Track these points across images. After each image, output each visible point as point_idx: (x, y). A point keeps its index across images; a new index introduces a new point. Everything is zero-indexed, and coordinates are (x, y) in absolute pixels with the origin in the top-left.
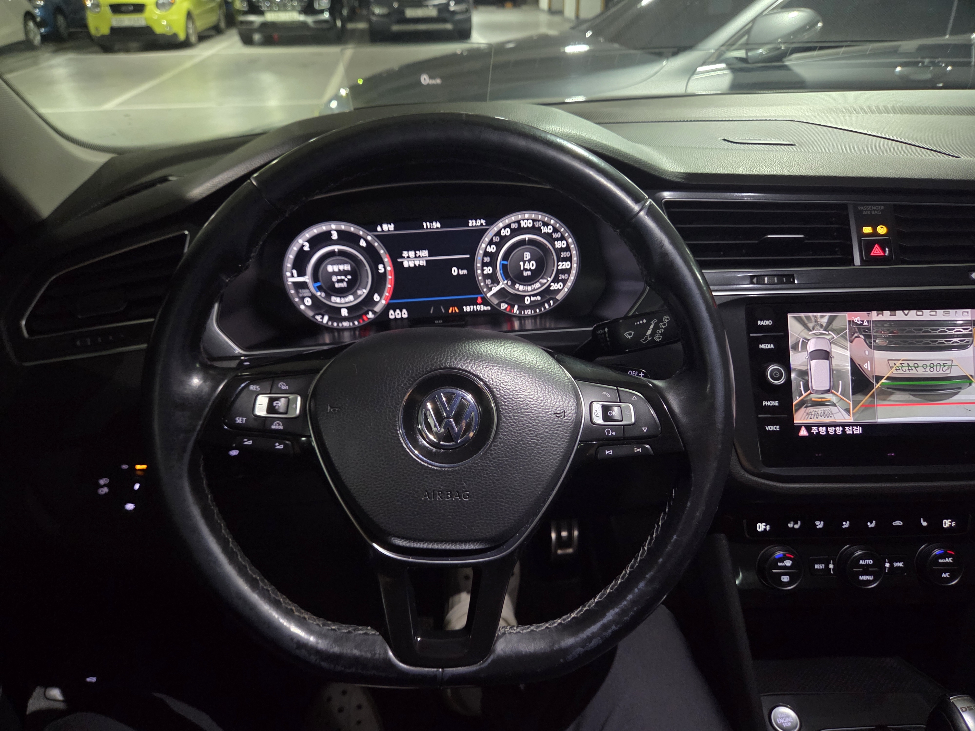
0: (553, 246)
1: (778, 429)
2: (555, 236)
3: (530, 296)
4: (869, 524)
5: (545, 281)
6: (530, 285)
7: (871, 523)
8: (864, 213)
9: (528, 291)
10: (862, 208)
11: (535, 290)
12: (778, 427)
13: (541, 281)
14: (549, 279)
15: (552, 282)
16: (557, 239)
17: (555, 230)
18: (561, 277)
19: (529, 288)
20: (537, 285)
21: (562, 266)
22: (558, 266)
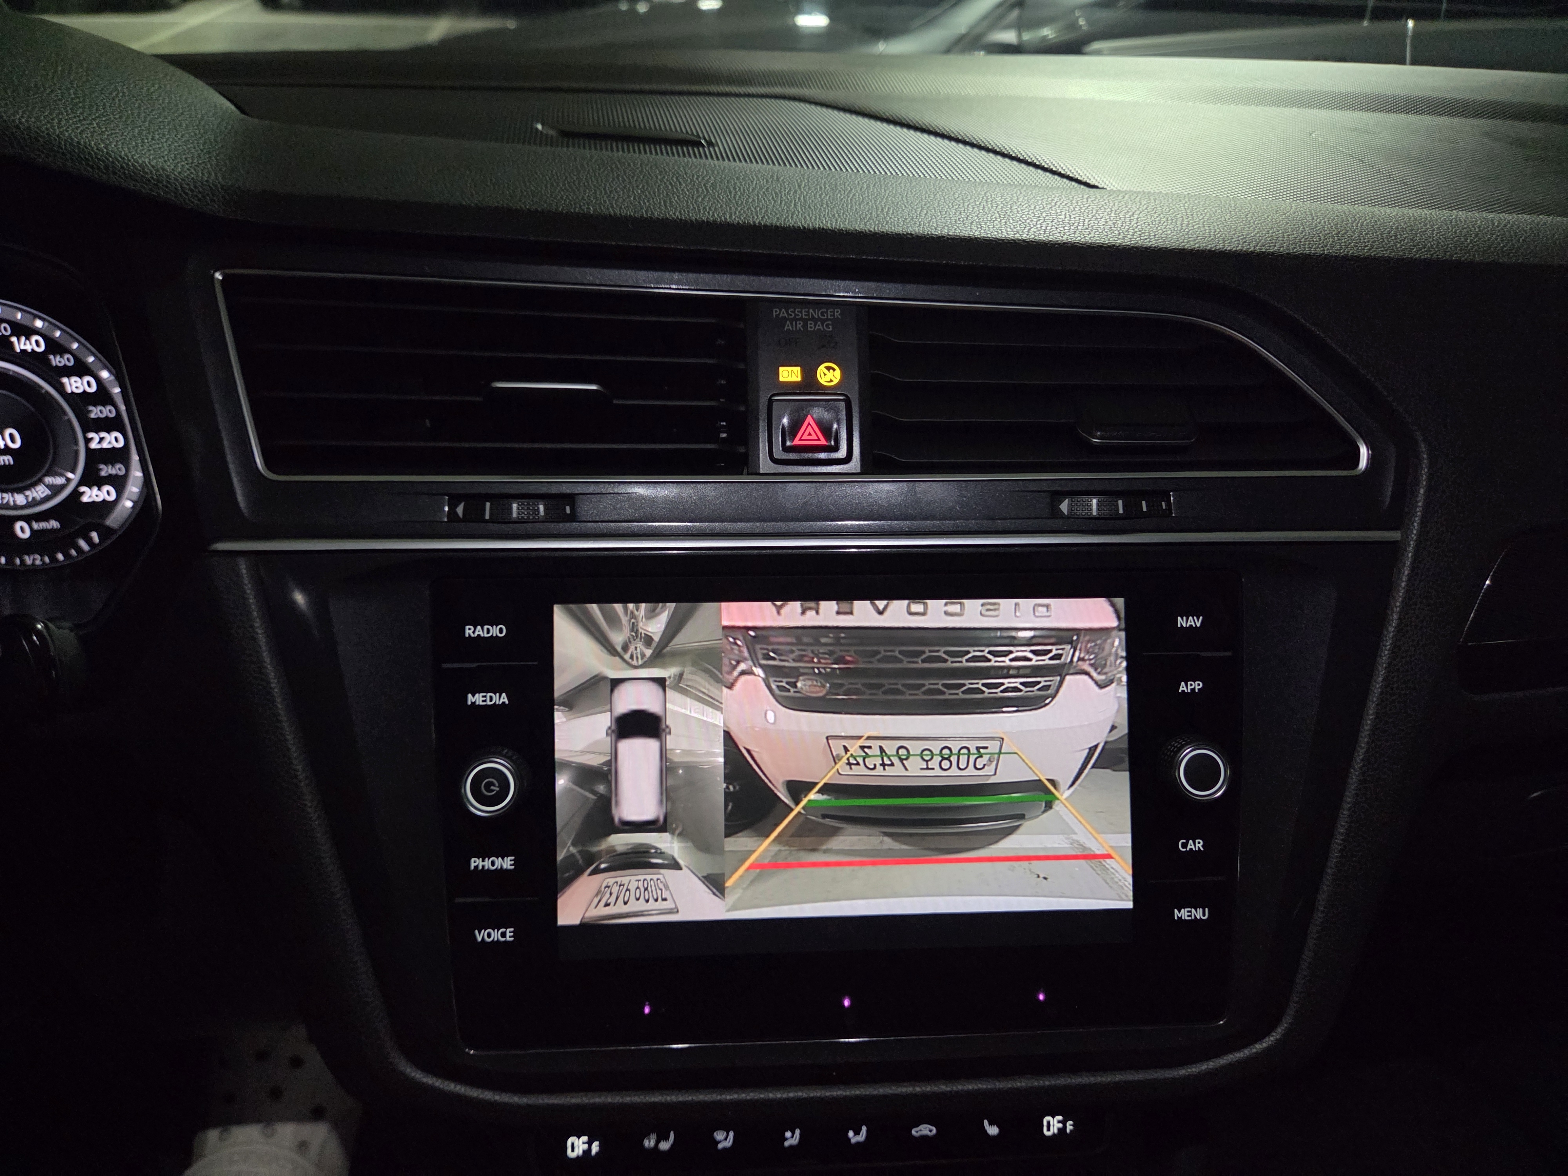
0: (60, 388)
1: (509, 938)
2: (57, 361)
3: (28, 519)
4: (851, 1134)
5: (59, 481)
6: (20, 490)
7: (857, 1133)
8: (788, 326)
9: (16, 507)
10: (783, 313)
11: (34, 503)
12: (509, 932)
13: (49, 480)
14: (70, 475)
15: (81, 483)
16: (69, 372)
17: (54, 346)
18: (106, 470)
19: (20, 499)
20: (40, 491)
21: (99, 442)
22: (88, 441)
